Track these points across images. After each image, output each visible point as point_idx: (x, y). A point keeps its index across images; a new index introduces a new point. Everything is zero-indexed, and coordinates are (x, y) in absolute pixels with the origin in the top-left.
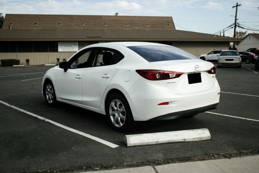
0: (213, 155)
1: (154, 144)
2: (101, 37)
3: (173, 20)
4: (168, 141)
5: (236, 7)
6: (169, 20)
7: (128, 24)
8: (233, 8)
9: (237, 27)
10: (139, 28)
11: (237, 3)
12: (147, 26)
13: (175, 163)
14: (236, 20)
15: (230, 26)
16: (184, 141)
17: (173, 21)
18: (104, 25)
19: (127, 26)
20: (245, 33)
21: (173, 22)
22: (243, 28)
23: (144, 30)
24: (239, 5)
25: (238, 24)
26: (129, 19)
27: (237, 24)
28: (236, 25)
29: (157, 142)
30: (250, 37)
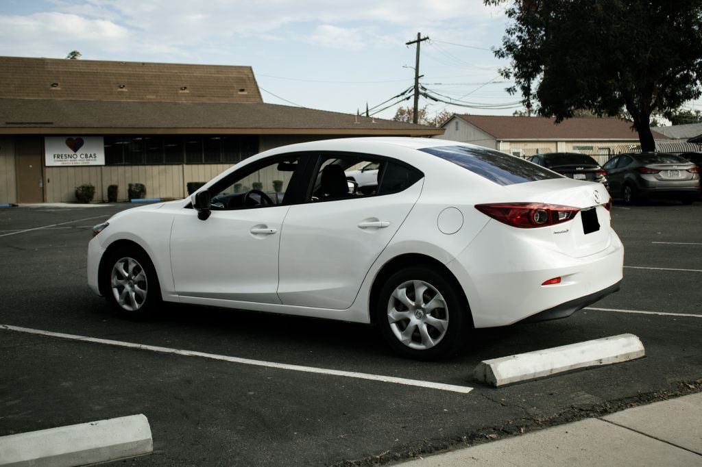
0: (685, 385)
1: (545, 375)
2: (52, 123)
3: (254, 76)
4: (572, 366)
5: (416, 44)
6: (244, 76)
7: (126, 86)
8: (409, 46)
9: (421, 96)
10: (158, 97)
11: (419, 34)
12: (181, 91)
13: (631, 406)
14: (417, 77)
15: (403, 94)
16: (599, 364)
17: (254, 79)
18: (54, 88)
19: (122, 92)
20: (422, 113)
21: (256, 83)
22: (436, 100)
23: (175, 104)
24: (425, 39)
25: (423, 88)
26: (128, 72)
27: (420, 90)
28: (417, 91)
29: (552, 370)
30: (457, 123)
